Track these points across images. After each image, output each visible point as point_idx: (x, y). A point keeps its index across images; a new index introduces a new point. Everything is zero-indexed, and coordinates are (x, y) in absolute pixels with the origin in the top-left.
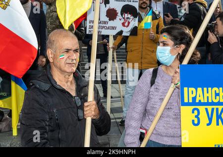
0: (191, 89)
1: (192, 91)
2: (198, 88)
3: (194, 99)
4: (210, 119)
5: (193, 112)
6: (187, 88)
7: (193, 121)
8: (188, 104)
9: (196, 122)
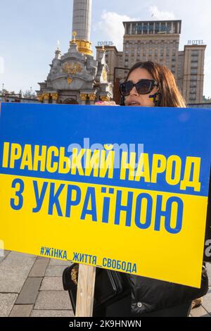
0: (15, 146)
1: (16, 149)
2: (26, 145)
3: (18, 162)
4: (39, 202)
5: (13, 186)
6: (8, 143)
7: (12, 200)
8: (8, 171)
9: (16, 203)
